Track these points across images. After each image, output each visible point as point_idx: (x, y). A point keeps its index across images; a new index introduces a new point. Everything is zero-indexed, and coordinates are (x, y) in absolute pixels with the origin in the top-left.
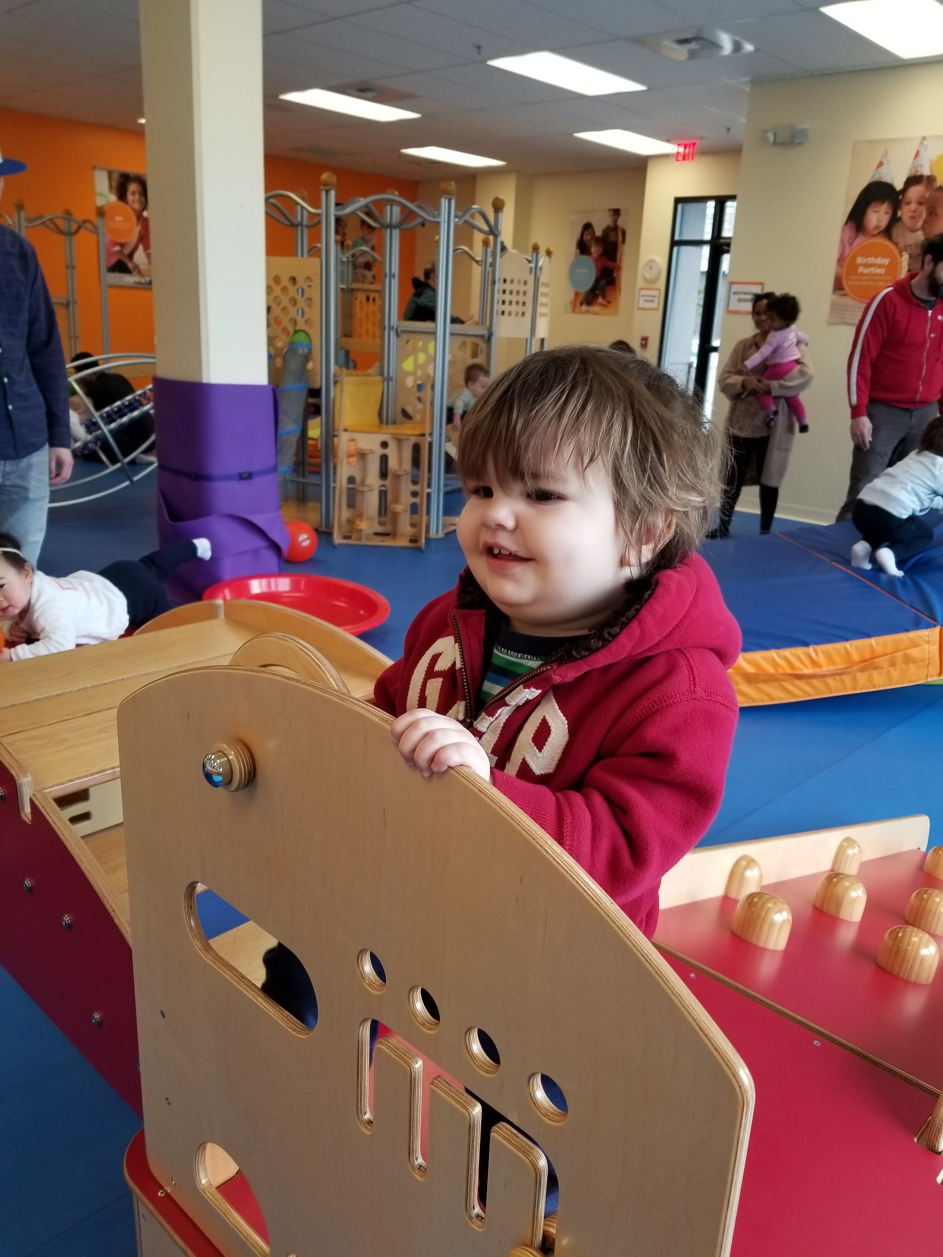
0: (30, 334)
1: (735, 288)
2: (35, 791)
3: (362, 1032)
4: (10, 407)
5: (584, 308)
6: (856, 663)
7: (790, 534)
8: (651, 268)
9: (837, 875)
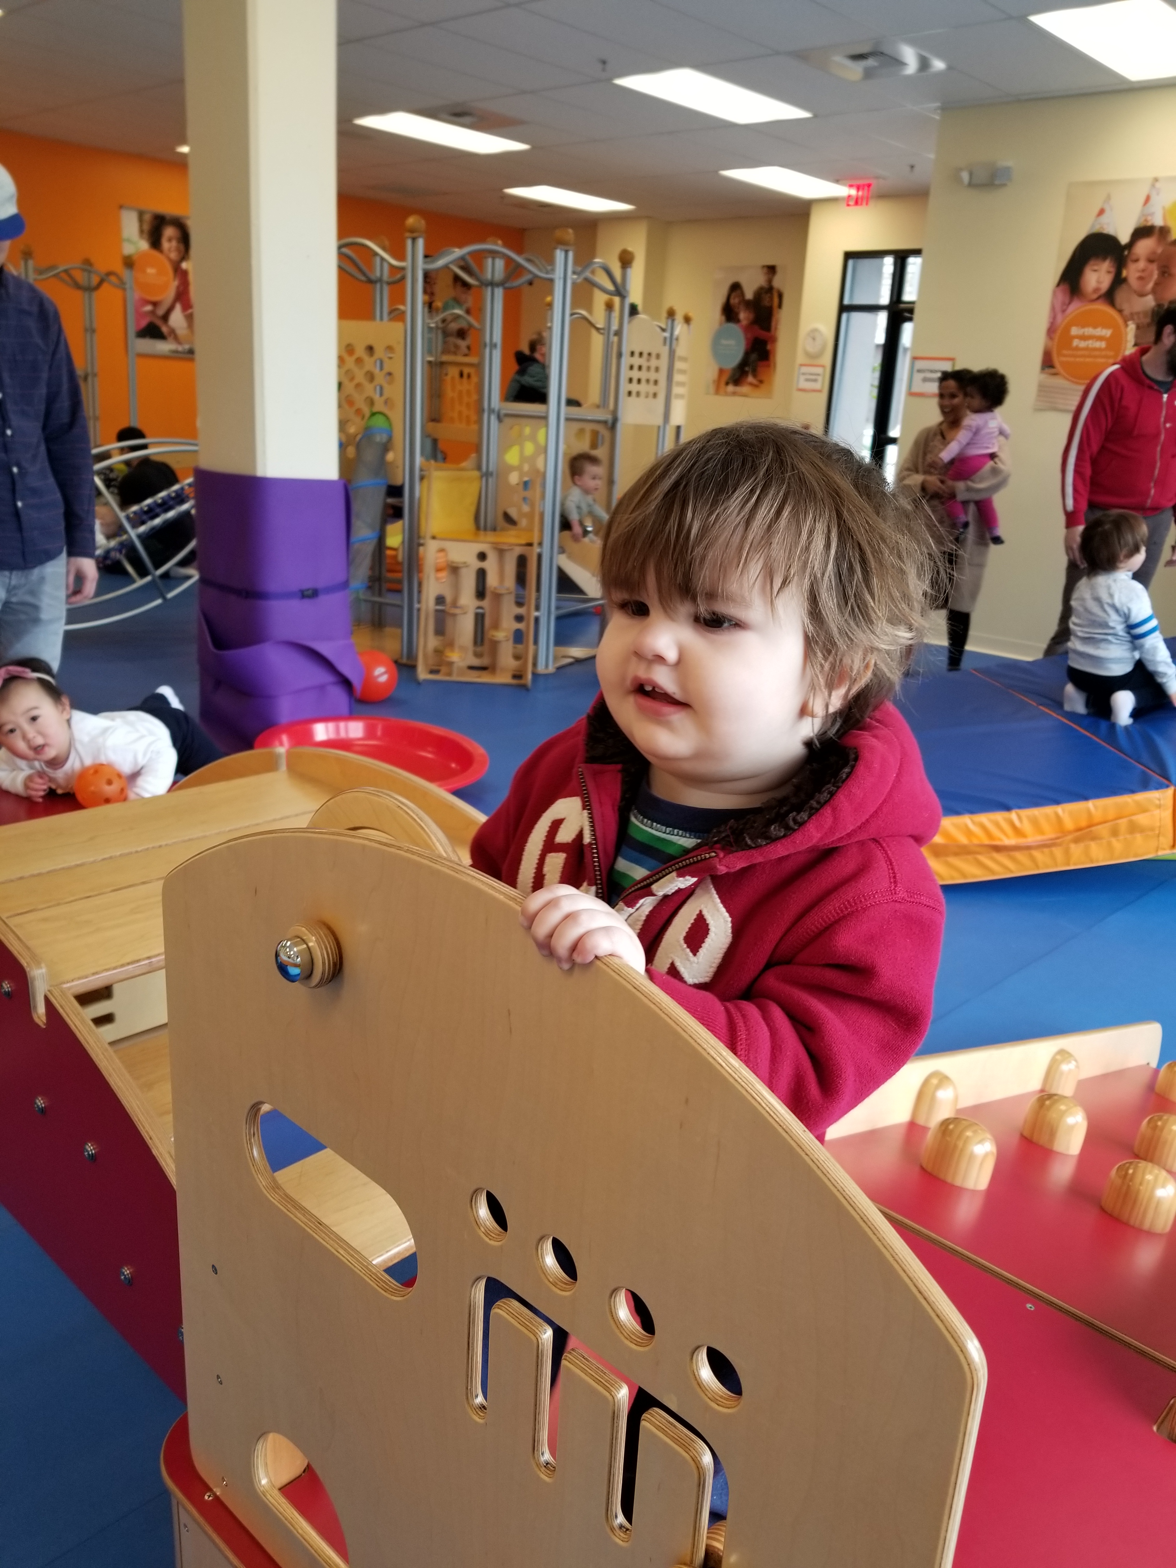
0: (48, 414)
1: (920, 364)
2: (51, 986)
3: (475, 1294)
4: (19, 504)
5: (731, 388)
6: (1070, 832)
7: (986, 671)
8: (814, 339)
9: (1050, 1096)
